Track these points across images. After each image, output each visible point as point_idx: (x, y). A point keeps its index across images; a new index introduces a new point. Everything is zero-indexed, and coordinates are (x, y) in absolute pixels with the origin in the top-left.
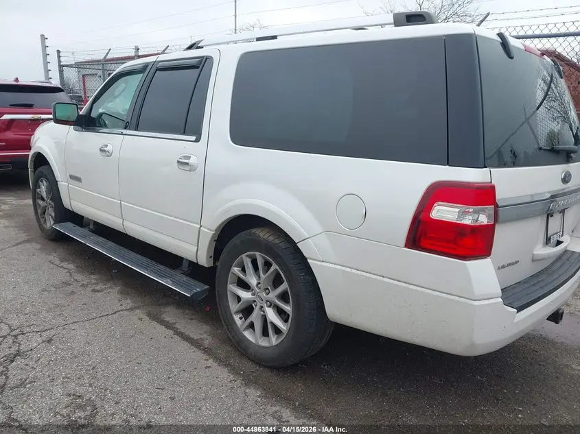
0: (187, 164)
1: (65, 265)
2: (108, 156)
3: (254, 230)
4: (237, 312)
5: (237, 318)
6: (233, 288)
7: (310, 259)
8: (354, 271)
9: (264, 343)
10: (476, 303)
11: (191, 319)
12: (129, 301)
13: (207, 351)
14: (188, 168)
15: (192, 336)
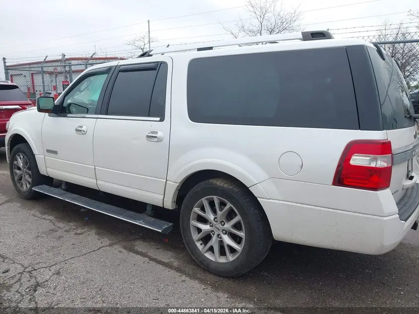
0: (156, 137)
1: (46, 216)
2: (83, 134)
3: (211, 181)
4: (198, 240)
5: (198, 244)
6: (194, 223)
7: (260, 198)
8: (294, 204)
9: (222, 260)
10: (385, 218)
11: (158, 249)
12: (106, 240)
13: (178, 270)
14: (156, 140)
15: (163, 261)
